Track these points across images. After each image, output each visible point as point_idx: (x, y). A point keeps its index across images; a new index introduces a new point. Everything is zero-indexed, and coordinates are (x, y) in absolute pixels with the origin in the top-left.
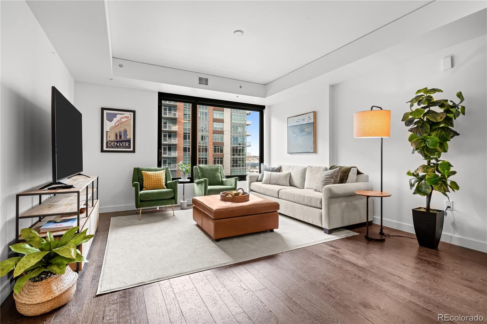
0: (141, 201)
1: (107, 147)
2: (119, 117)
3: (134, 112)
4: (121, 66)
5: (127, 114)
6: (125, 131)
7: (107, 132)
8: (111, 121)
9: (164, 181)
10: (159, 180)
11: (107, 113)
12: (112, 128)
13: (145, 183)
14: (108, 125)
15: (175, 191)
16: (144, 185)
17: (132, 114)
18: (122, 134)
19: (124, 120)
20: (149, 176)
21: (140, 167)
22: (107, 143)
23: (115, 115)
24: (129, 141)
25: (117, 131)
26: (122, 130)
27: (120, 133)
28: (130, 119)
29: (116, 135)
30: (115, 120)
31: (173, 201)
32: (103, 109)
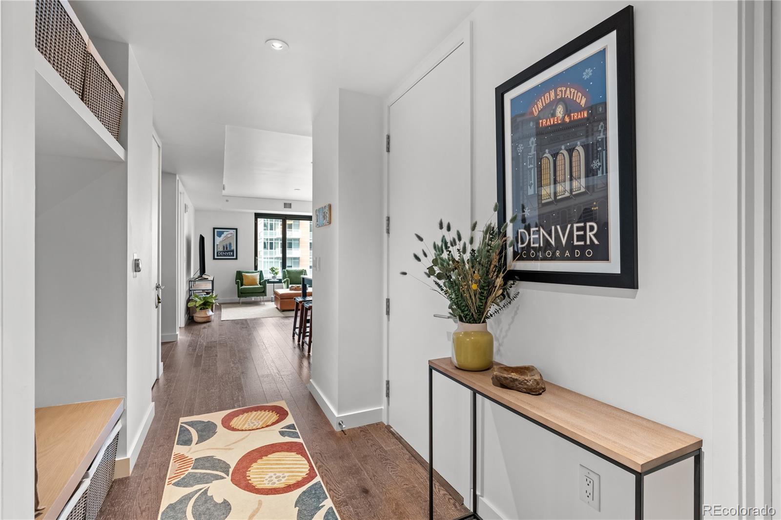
0: (241, 293)
1: (217, 256)
2: (225, 233)
3: (236, 229)
4: (227, 201)
5: (232, 231)
6: (230, 244)
7: (217, 245)
8: (220, 236)
9: (258, 280)
10: (255, 280)
11: (217, 232)
12: (220, 242)
13: (244, 282)
14: (218, 240)
15: (265, 287)
16: (244, 283)
17: (235, 231)
18: (228, 246)
19: (229, 236)
20: (246, 276)
21: (241, 270)
22: (217, 253)
23: (223, 233)
24: (233, 251)
25: (224, 244)
26: (228, 243)
27: (227, 245)
28: (234, 235)
29: (224, 247)
30: (223, 236)
31: (263, 294)
32: (214, 229)
